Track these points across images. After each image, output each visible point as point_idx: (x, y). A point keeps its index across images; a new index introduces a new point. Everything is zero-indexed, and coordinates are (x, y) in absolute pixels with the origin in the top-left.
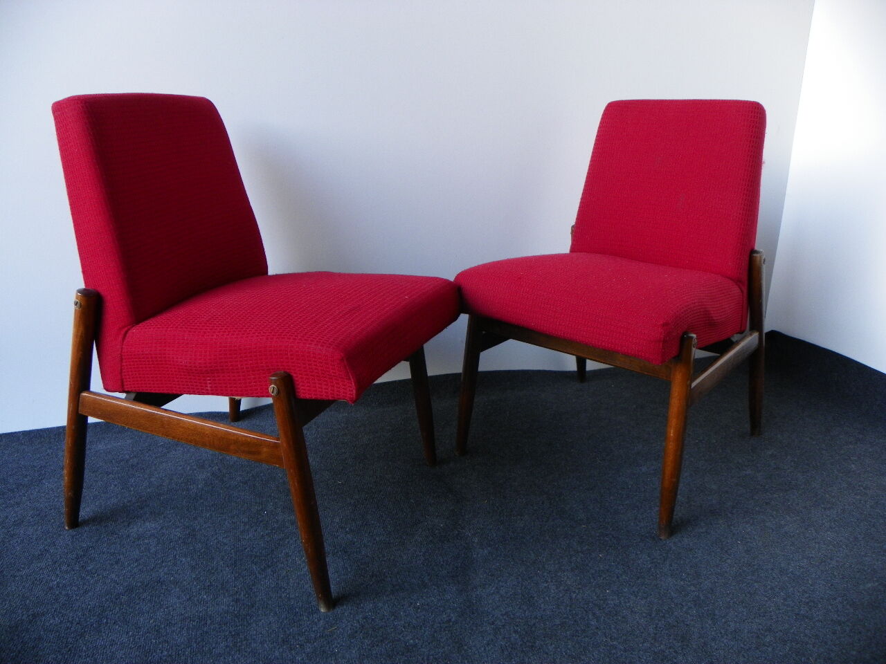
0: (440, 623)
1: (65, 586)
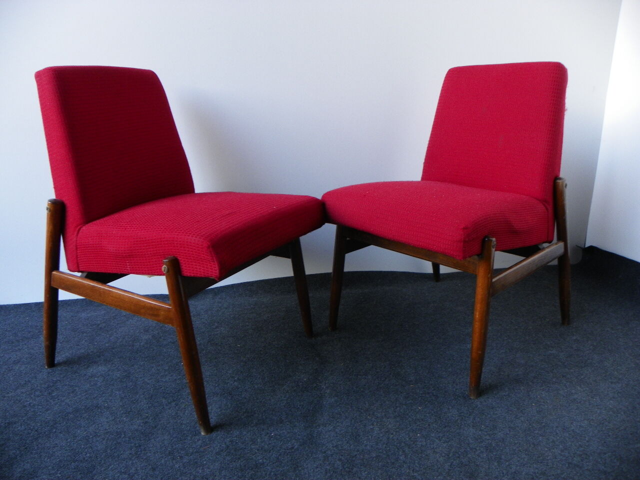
0: (285, 449)
1: (34, 405)
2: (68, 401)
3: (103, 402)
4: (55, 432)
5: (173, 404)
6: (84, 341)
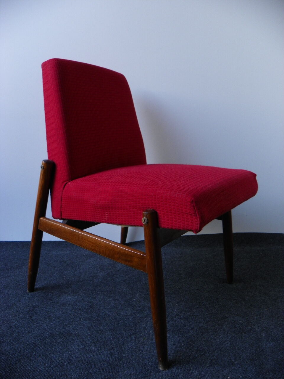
2: (45, 325)
3: (74, 329)
4: (35, 355)
5: (133, 337)
6: (55, 274)
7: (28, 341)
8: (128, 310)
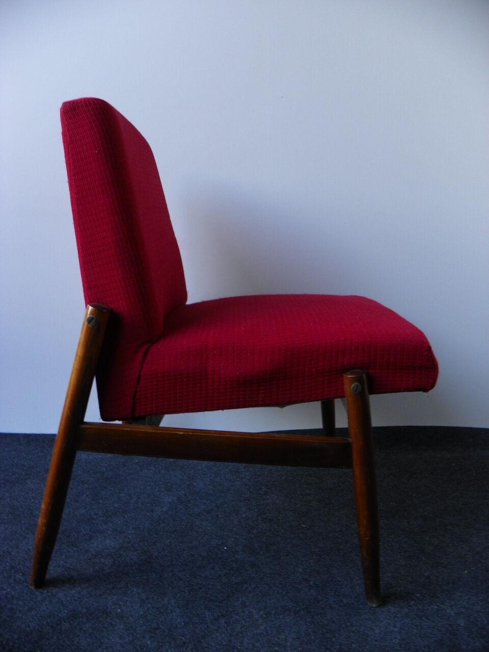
7: (29, 626)
8: (213, 568)
